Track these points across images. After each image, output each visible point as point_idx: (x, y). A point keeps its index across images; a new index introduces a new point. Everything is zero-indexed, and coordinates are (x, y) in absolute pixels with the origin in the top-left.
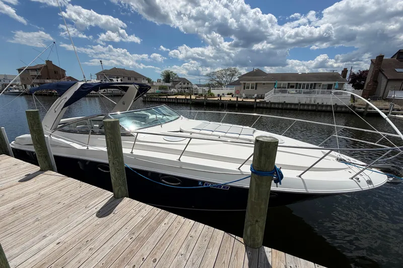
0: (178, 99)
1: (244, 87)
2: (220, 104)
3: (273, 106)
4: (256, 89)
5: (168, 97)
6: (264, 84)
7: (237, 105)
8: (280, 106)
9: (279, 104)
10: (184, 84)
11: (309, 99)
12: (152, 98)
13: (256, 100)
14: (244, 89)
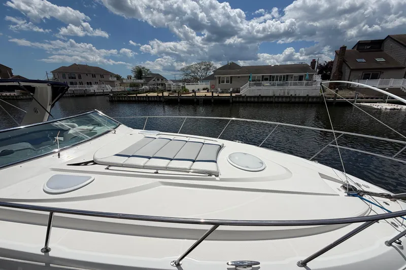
0: (149, 97)
1: (219, 81)
2: (195, 100)
3: (248, 100)
4: (231, 83)
5: (138, 95)
6: (239, 77)
7: (213, 101)
8: (256, 100)
9: (254, 97)
10: (158, 80)
11: (282, 91)
12: (120, 97)
13: (231, 95)
14: (219, 83)
